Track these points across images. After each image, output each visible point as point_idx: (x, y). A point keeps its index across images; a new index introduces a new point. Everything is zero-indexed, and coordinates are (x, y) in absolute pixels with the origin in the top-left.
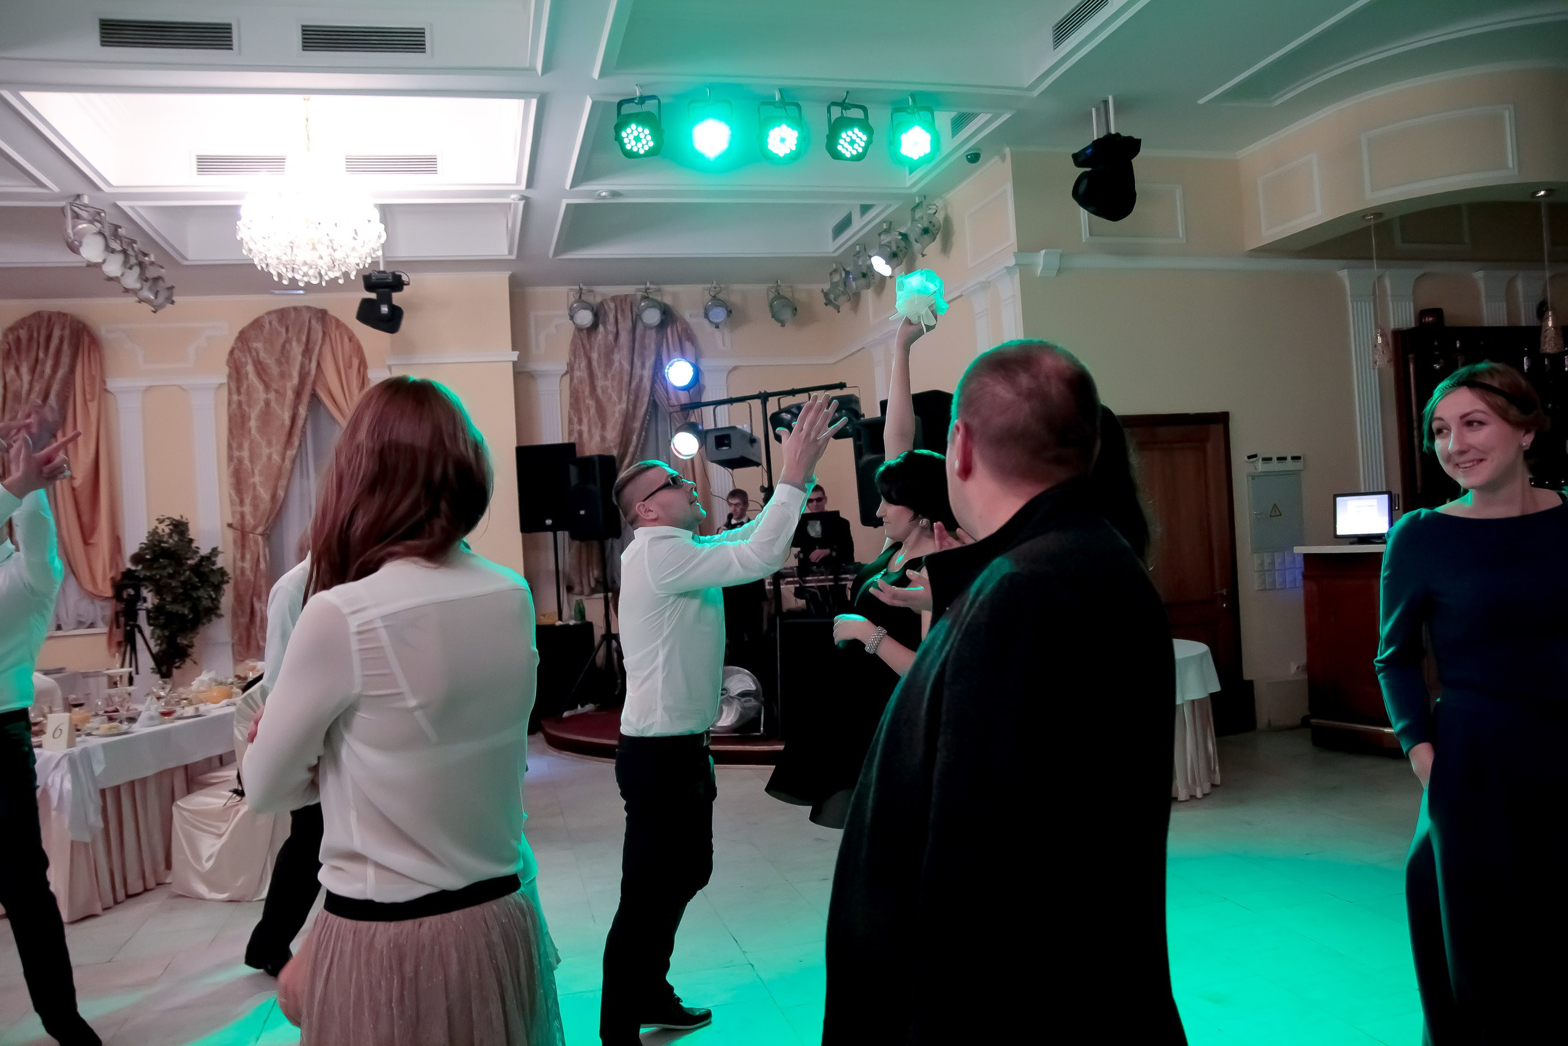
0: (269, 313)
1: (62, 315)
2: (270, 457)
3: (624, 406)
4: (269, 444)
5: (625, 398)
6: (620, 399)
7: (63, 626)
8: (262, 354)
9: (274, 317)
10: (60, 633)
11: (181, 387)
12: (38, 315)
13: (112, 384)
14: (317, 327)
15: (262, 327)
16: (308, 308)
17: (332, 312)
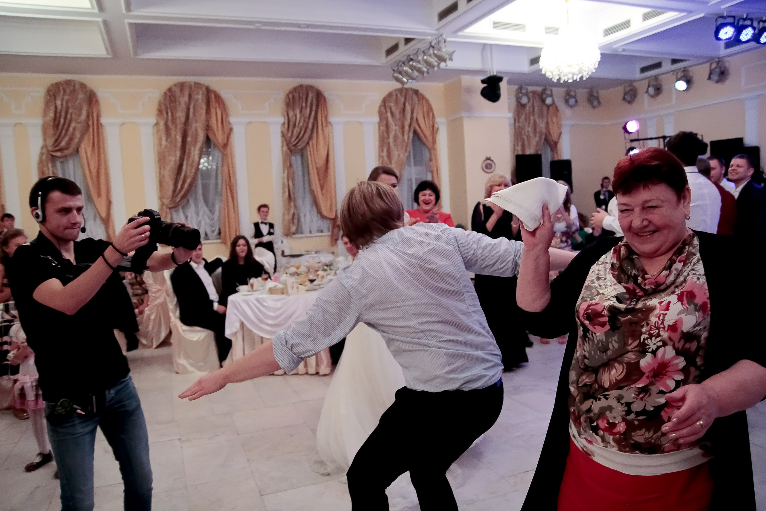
0: (395, 90)
1: (311, 87)
2: (399, 156)
3: (537, 139)
4: (397, 149)
5: (538, 135)
6: (535, 136)
7: (312, 232)
8: (393, 109)
9: (397, 92)
10: (310, 235)
11: (360, 123)
12: (301, 86)
13: (331, 119)
14: (415, 97)
15: (392, 95)
16: (411, 89)
17: (421, 91)
